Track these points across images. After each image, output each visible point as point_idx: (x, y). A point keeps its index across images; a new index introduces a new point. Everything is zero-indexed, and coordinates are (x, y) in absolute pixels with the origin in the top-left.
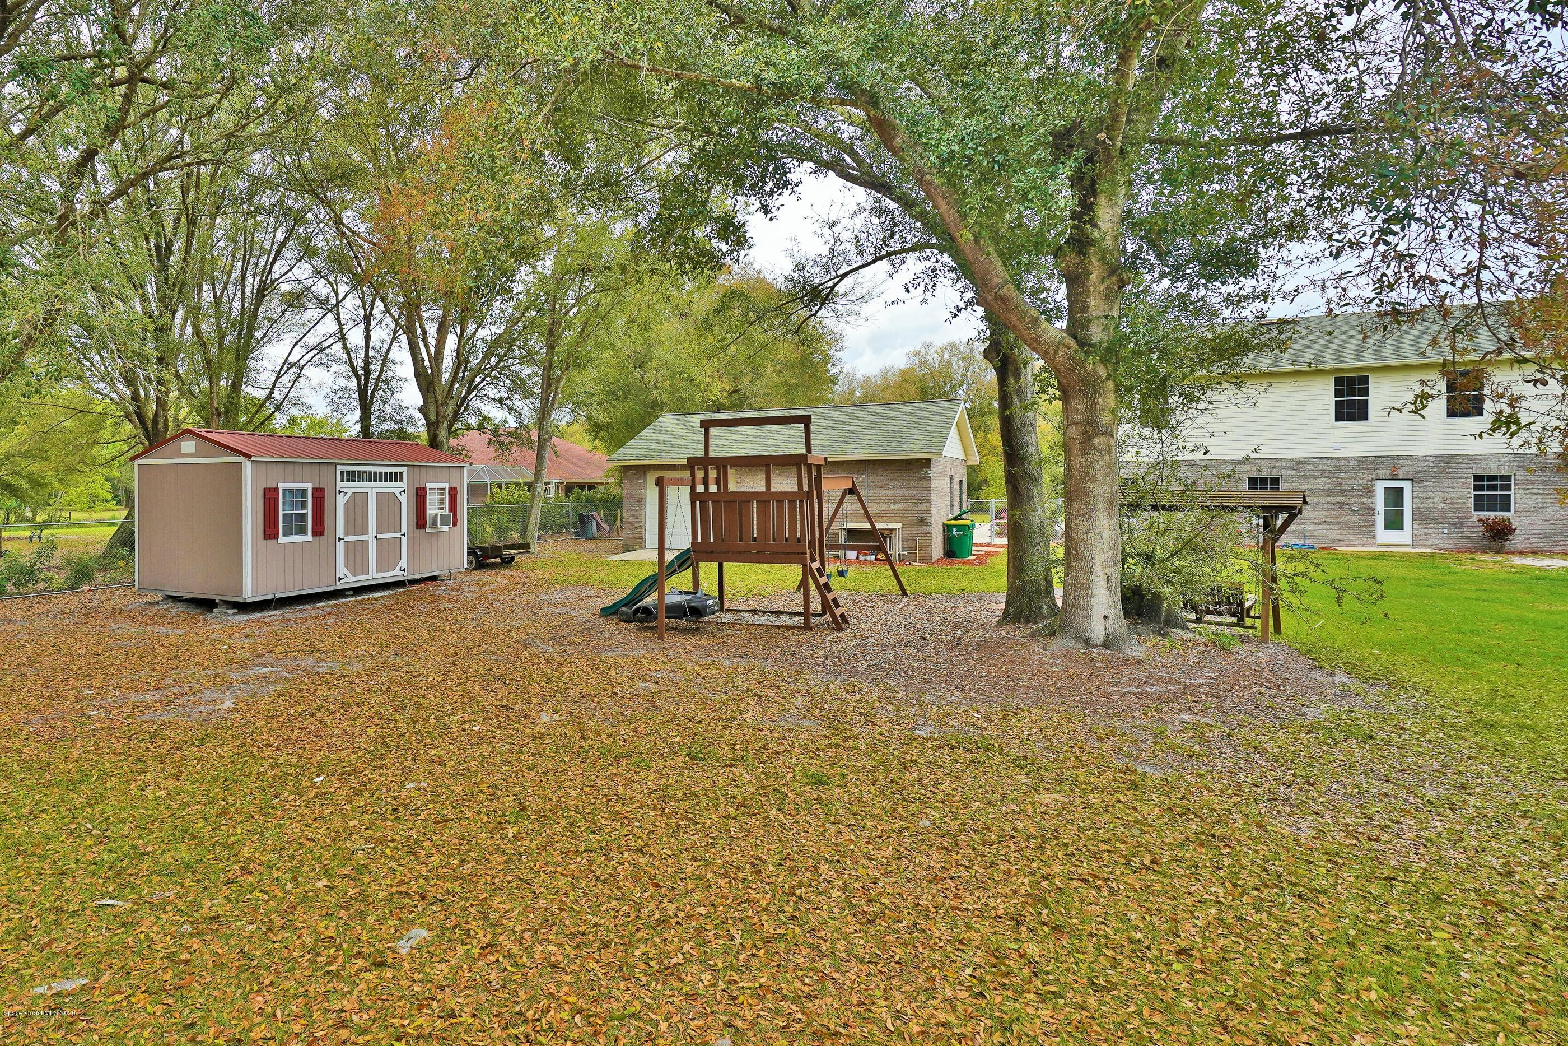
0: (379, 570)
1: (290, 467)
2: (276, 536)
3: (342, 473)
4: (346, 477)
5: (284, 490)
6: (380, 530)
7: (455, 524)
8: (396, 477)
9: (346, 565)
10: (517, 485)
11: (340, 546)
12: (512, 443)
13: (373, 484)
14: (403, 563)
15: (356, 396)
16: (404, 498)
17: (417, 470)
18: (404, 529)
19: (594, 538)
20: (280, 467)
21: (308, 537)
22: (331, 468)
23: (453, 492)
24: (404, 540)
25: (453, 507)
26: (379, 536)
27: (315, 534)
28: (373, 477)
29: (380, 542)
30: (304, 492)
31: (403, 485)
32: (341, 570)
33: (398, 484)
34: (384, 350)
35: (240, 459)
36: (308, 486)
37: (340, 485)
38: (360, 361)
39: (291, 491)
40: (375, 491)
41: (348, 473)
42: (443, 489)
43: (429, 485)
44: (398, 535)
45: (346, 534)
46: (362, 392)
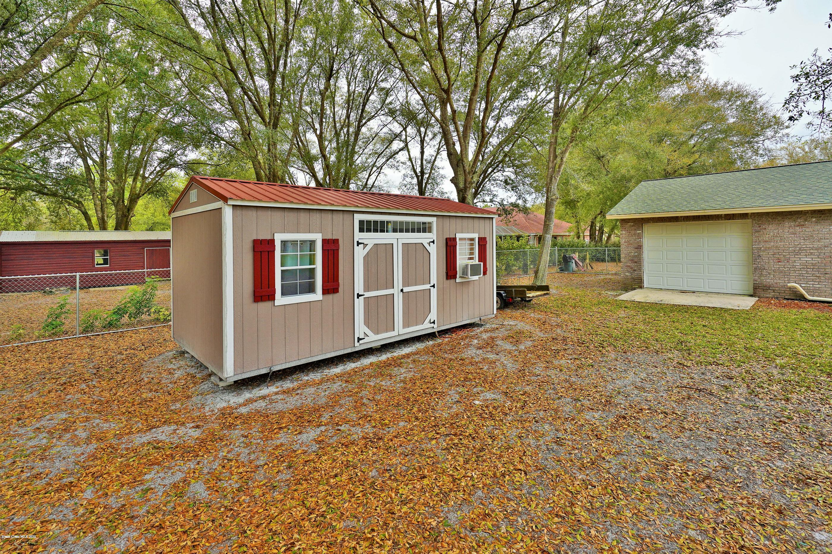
0: (406, 324)
1: (292, 215)
2: (271, 297)
3: (361, 222)
4: (365, 227)
5: (284, 243)
6: (406, 283)
7: (485, 273)
8: (425, 228)
9: (367, 323)
10: (511, 237)
11: (359, 303)
12: (513, 210)
13: (398, 235)
14: (433, 316)
15: (417, 188)
16: (433, 249)
17: (447, 221)
18: (434, 280)
19: (574, 272)
20: (278, 215)
21: (318, 295)
22: (347, 216)
23: (482, 242)
24: (434, 291)
25: (483, 257)
26: (406, 290)
27: (326, 291)
28: (398, 228)
29: (406, 296)
30: (312, 243)
31: (432, 236)
32: (361, 329)
33: (427, 235)
34: (432, 160)
35: (219, 204)
36: (318, 238)
37: (358, 236)
38: (418, 166)
39: (294, 243)
40: (401, 242)
41: (369, 222)
42: (472, 239)
43: (458, 236)
44: (427, 287)
45: (367, 288)
46: (420, 183)
